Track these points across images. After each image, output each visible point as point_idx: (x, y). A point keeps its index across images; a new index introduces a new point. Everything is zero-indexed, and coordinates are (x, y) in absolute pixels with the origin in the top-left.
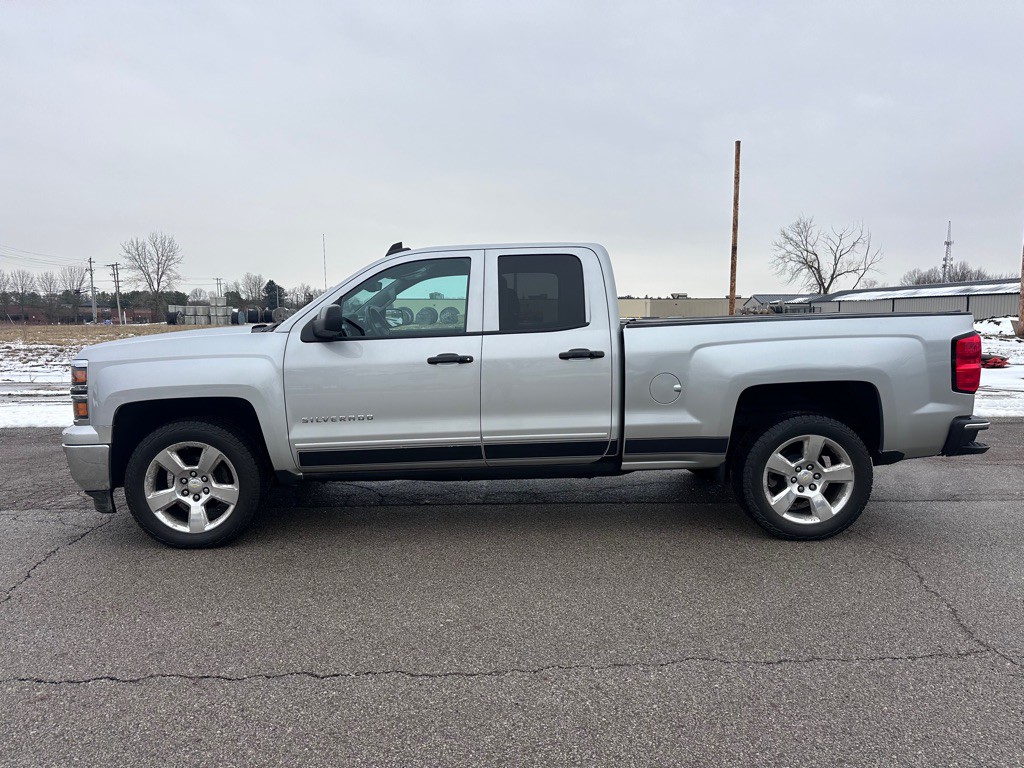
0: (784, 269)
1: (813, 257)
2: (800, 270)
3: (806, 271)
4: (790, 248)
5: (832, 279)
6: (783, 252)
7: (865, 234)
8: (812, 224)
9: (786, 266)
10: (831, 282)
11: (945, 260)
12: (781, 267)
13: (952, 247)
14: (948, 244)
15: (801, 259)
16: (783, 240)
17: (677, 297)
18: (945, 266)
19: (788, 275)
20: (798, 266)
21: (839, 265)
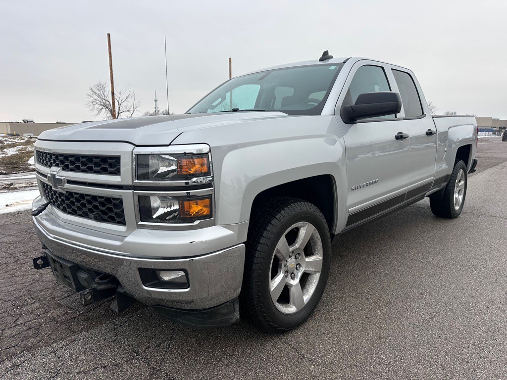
0: (93, 108)
1: (108, 103)
2: (102, 109)
3: (104, 110)
4: (96, 97)
5: (119, 114)
6: (92, 99)
7: (132, 93)
8: (106, 86)
9: (94, 107)
10: (118, 116)
11: (155, 108)
12: (91, 107)
13: (157, 102)
14: (156, 101)
15: (102, 104)
16: (91, 93)
17: (26, 122)
18: (155, 111)
19: (96, 112)
20: (101, 107)
21: (121, 108)
